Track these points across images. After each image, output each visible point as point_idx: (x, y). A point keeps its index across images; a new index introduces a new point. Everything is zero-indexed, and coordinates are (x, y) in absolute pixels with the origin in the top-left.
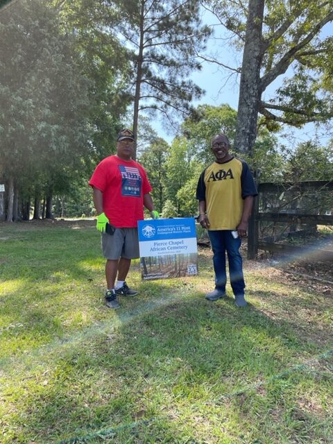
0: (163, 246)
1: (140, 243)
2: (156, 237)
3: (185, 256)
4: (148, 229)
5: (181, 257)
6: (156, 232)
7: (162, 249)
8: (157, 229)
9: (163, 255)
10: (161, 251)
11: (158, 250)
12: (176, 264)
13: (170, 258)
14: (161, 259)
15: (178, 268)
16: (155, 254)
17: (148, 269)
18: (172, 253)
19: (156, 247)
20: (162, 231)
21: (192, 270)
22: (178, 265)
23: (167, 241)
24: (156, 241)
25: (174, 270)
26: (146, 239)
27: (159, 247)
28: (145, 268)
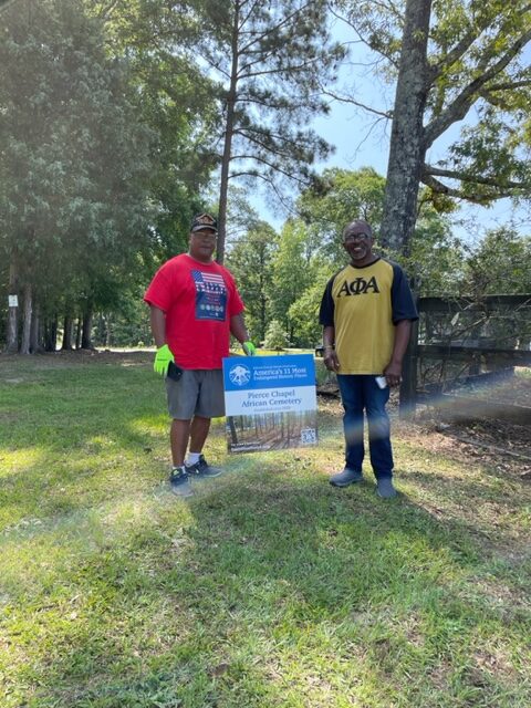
0: (262, 400)
1: (226, 393)
2: (252, 384)
3: (298, 414)
4: (239, 372)
5: (291, 417)
6: (252, 377)
7: (261, 404)
8: (253, 371)
9: (261, 414)
10: (259, 407)
11: (255, 404)
12: (283, 428)
13: (273, 418)
14: (258, 420)
15: (286, 435)
16: (249, 412)
17: (238, 435)
18: (276, 409)
19: (252, 399)
20: (262, 375)
21: (309, 437)
22: (286, 430)
23: (269, 391)
24: (251, 391)
25: (279, 437)
26: (236, 387)
27: (256, 400)
28: (233, 433)
